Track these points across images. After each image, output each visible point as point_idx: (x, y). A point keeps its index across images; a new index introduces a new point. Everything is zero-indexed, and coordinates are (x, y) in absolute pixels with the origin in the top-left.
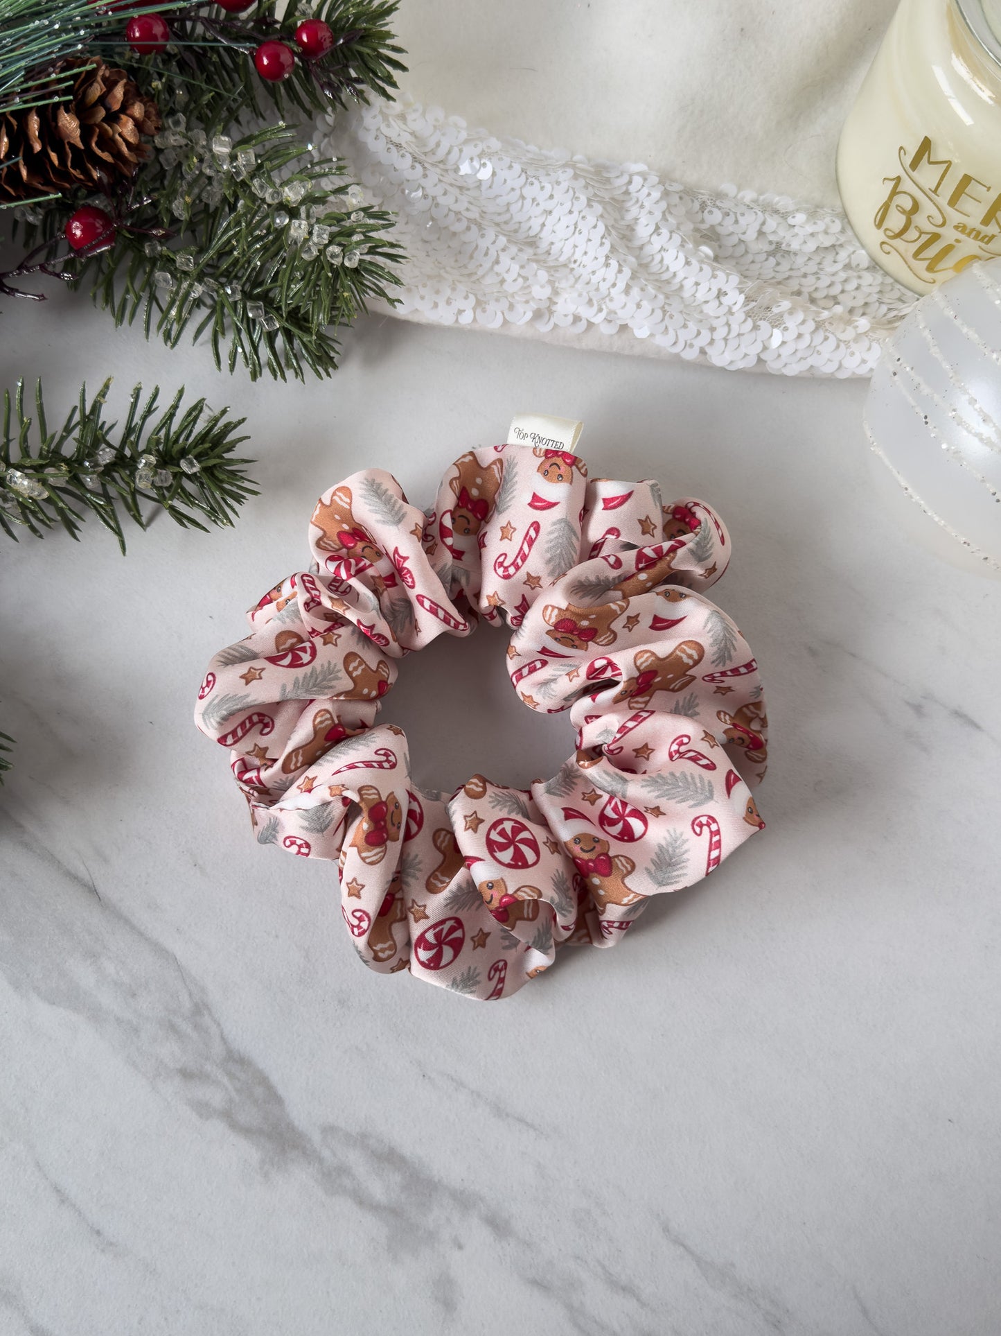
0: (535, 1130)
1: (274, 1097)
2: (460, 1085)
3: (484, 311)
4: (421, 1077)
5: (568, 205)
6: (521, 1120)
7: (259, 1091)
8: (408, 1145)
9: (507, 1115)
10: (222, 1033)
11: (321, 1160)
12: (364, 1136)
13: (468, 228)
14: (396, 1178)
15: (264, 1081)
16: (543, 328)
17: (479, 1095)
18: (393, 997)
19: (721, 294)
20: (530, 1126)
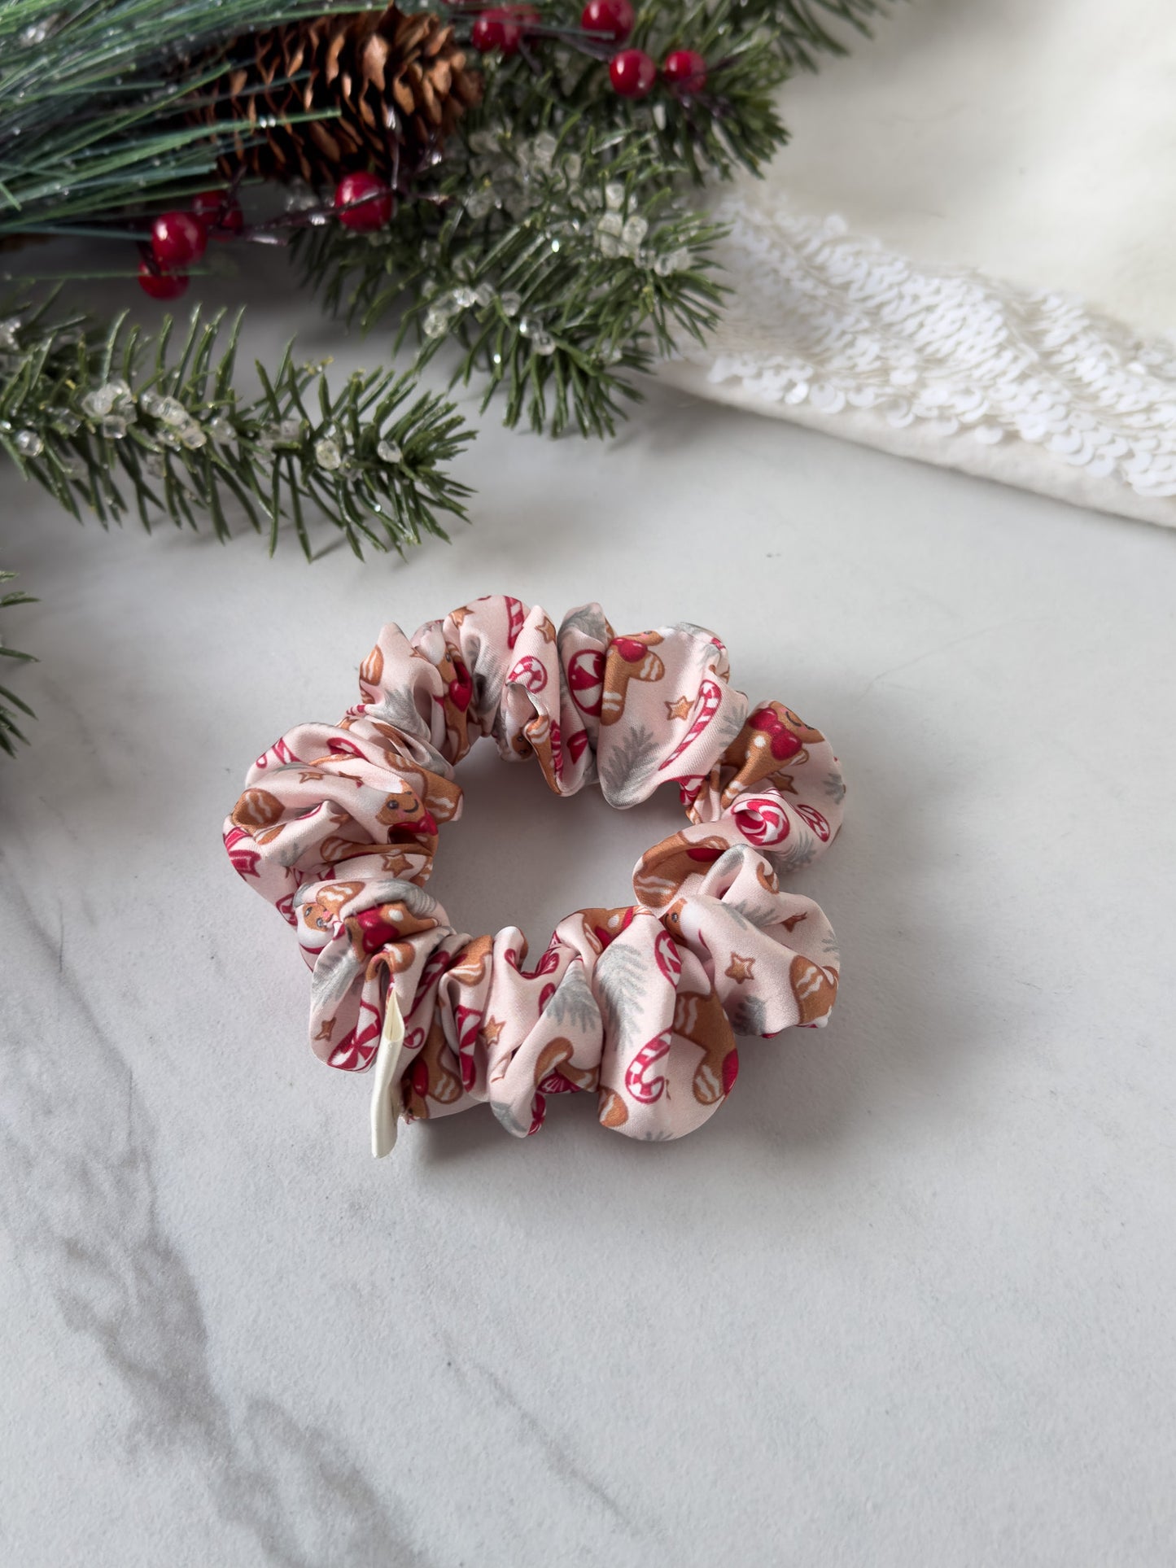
0: (617, 1513)
1: (194, 1327)
2: (506, 1396)
3: (822, 388)
4: (445, 1365)
5: (956, 301)
6: (595, 1488)
7: (175, 1310)
8: (385, 1478)
9: (574, 1473)
10: (153, 1204)
11: (231, 1453)
12: (318, 1435)
13: (823, 313)
14: (348, 1525)
15: (189, 1296)
16: (897, 422)
17: (533, 1423)
18: (438, 1222)
19: (1150, 409)
20: (609, 1503)
